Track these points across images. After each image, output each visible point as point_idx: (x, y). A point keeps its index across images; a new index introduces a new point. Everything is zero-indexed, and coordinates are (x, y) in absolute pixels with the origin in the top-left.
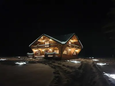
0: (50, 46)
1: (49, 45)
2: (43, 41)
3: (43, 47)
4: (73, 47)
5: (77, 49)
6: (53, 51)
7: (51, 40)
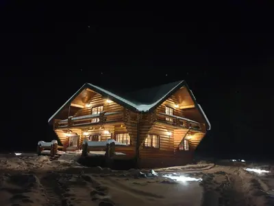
0: (103, 120)
1: (102, 116)
2: (89, 106)
3: (84, 125)
4: (177, 123)
5: (192, 134)
6: (114, 136)
7: (108, 102)
